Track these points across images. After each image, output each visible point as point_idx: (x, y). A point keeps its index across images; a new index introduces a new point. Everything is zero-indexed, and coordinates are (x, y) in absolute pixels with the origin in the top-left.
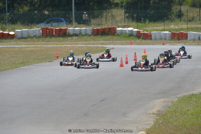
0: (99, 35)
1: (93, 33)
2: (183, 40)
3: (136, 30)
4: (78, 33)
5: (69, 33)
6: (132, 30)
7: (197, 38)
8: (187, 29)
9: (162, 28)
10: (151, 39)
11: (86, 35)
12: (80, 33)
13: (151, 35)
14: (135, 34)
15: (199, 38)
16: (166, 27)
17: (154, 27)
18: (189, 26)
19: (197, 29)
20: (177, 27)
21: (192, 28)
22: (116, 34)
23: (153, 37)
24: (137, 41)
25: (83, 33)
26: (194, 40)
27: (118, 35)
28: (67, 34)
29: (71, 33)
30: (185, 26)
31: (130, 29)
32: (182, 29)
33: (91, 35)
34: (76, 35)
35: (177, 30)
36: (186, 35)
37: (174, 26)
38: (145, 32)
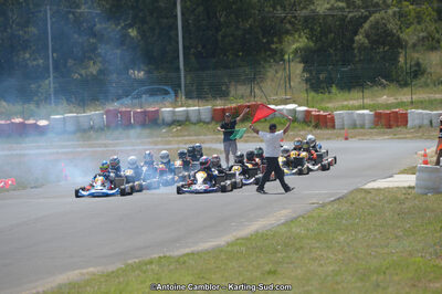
1: (213, 119)
2: (397, 126)
3: (304, 108)
4: (182, 118)
5: (163, 119)
6: (294, 111)
7: (426, 122)
8: (412, 102)
9: (356, 103)
10: (333, 127)
11: (200, 121)
12: (187, 119)
13: (332, 120)
14: (300, 116)
15: (431, 122)
16: (367, 101)
17: (346, 100)
18: (415, 97)
19: (431, 104)
20: (392, 100)
21: (422, 102)
23: (337, 122)
25: (193, 118)
26: (420, 127)
28: (160, 121)
29: (168, 118)
31: (291, 106)
32: (401, 104)
33: (208, 123)
34: (178, 123)
35: (388, 106)
36: (405, 116)
37: (387, 98)
38: (322, 113)
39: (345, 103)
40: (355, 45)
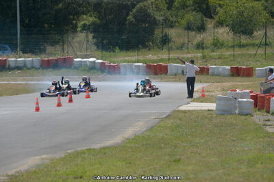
0: (50, 68)
1: (41, 66)
2: (162, 74)
3: (100, 61)
4: (21, 65)
5: (9, 66)
6: (94, 62)
7: (180, 71)
8: (169, 59)
9: (135, 58)
10: (119, 73)
11: (33, 67)
12: (25, 66)
13: (119, 68)
14: (98, 66)
15: (183, 72)
16: (141, 58)
17: (125, 56)
18: (171, 56)
20: (155, 57)
21: (175, 59)
22: (73, 67)
24: (100, 76)
26: (176, 75)
27: (75, 68)
28: (7, 67)
29: (12, 65)
30: (165, 56)
31: (92, 60)
32: (162, 60)
33: (39, 69)
34: (19, 68)
35: (155, 61)
36: (166, 67)
37: (152, 56)
38: (112, 64)
39: (126, 58)
40: (127, 22)
